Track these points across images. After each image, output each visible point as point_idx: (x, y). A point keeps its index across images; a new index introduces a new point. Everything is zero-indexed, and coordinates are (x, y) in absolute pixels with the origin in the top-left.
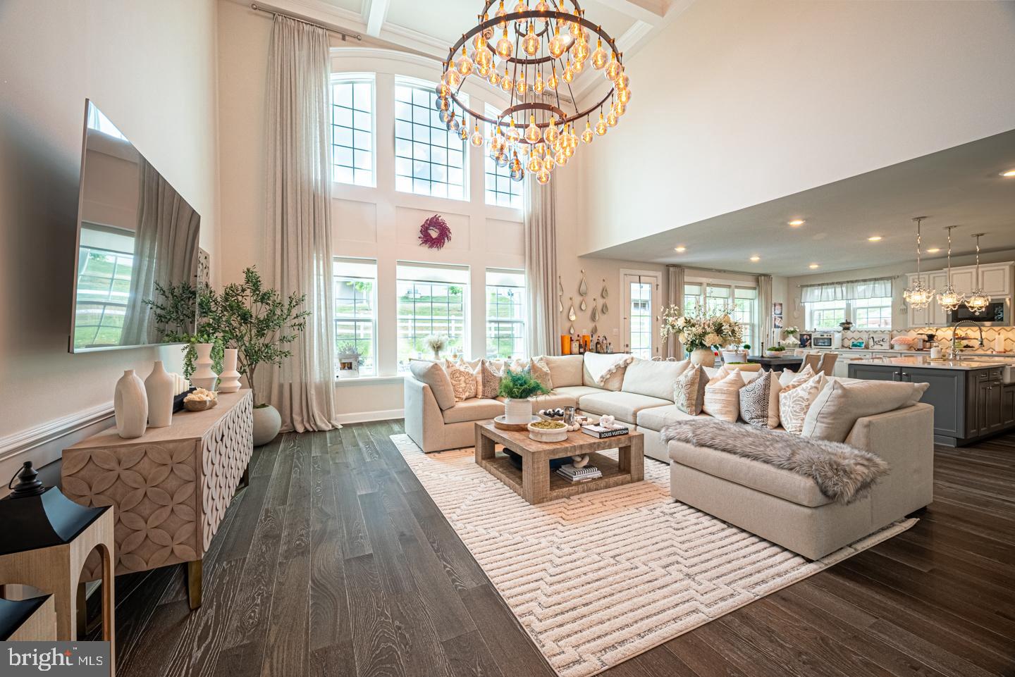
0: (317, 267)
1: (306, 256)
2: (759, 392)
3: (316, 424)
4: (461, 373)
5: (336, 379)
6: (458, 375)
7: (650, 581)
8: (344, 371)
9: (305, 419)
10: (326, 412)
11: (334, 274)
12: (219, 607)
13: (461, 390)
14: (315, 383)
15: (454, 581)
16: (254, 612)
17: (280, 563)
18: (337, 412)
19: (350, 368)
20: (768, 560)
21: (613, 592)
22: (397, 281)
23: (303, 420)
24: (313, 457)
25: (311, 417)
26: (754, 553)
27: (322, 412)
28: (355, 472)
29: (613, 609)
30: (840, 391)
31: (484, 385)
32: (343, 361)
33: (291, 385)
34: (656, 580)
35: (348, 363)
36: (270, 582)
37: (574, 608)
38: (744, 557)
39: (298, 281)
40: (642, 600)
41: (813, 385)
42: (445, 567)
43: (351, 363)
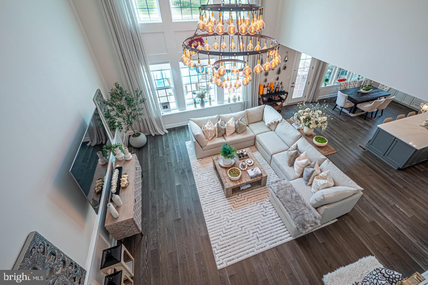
0: (142, 69)
1: (136, 66)
2: (309, 174)
3: (158, 133)
4: (209, 131)
5: (162, 115)
6: (207, 132)
7: (247, 239)
8: (165, 109)
9: (154, 131)
10: (161, 127)
11: (151, 70)
12: (147, 235)
13: (209, 137)
14: (155, 118)
15: (200, 232)
16: (155, 238)
17: (158, 220)
18: (165, 125)
19: (167, 108)
20: (282, 233)
21: (236, 242)
22: (180, 69)
23: (153, 131)
24: (160, 157)
25: (156, 131)
26: (280, 230)
27: (159, 127)
28: (174, 170)
29: (235, 248)
30: (322, 198)
31: (218, 133)
32: (164, 105)
33: (145, 119)
34: (249, 238)
35: (166, 106)
36: (157, 228)
37: (226, 247)
38: (276, 231)
39: (137, 81)
40: (242, 246)
41: (323, 184)
42: (198, 226)
43: (167, 106)
